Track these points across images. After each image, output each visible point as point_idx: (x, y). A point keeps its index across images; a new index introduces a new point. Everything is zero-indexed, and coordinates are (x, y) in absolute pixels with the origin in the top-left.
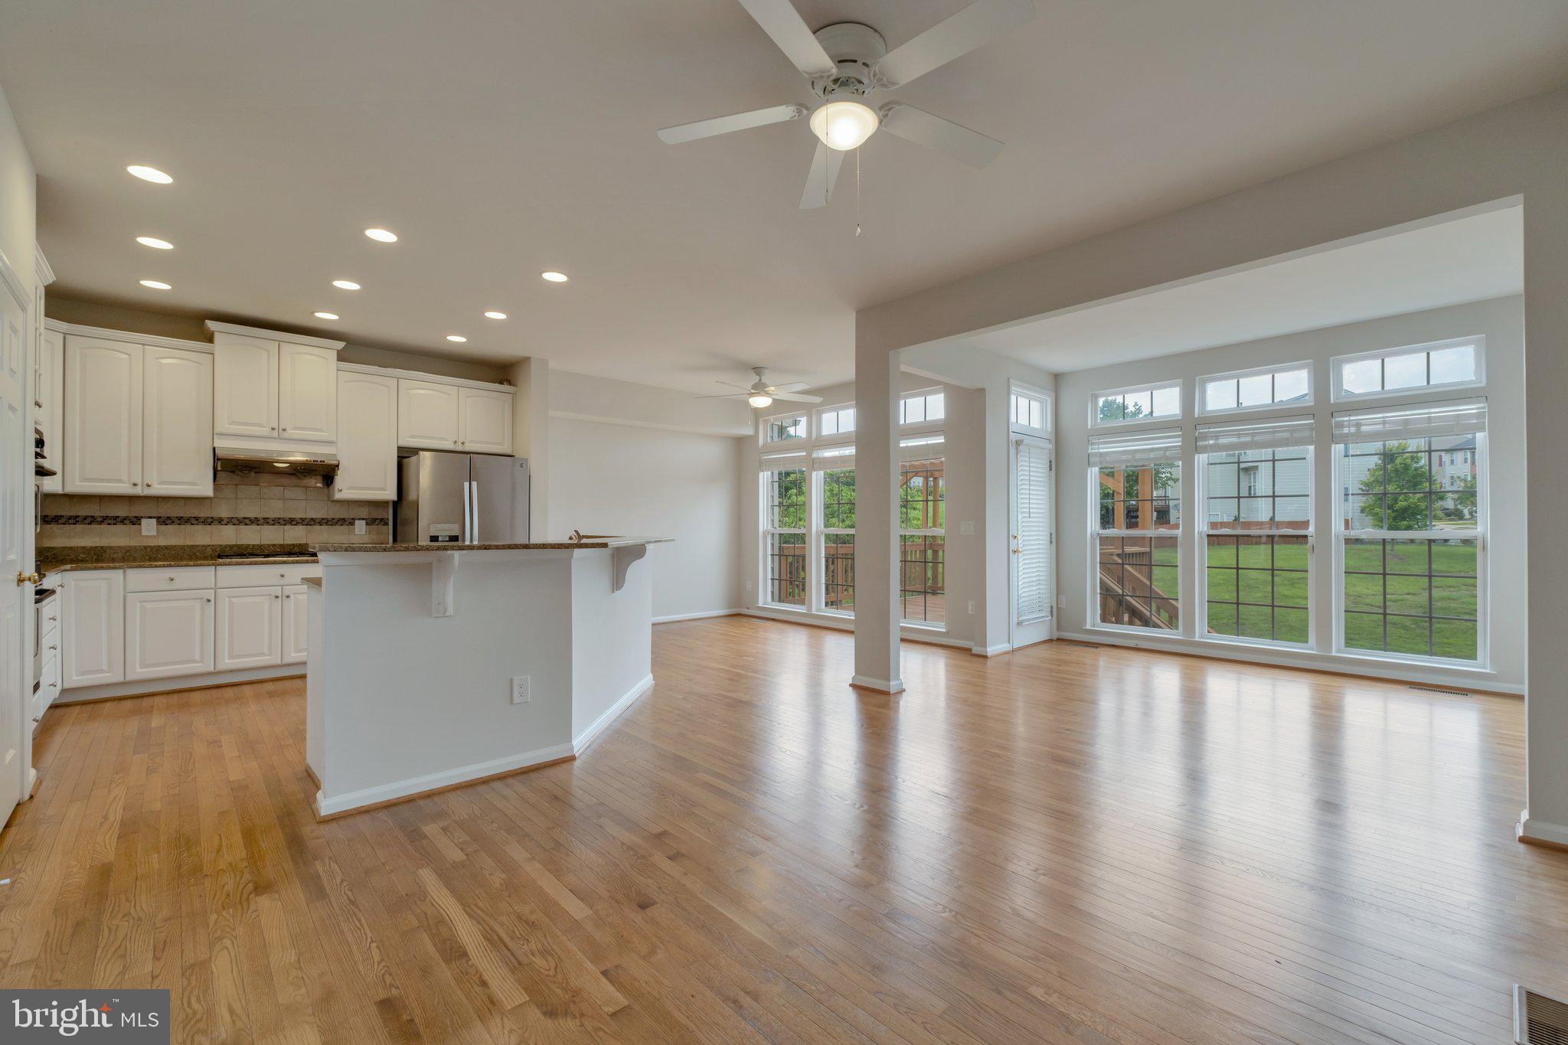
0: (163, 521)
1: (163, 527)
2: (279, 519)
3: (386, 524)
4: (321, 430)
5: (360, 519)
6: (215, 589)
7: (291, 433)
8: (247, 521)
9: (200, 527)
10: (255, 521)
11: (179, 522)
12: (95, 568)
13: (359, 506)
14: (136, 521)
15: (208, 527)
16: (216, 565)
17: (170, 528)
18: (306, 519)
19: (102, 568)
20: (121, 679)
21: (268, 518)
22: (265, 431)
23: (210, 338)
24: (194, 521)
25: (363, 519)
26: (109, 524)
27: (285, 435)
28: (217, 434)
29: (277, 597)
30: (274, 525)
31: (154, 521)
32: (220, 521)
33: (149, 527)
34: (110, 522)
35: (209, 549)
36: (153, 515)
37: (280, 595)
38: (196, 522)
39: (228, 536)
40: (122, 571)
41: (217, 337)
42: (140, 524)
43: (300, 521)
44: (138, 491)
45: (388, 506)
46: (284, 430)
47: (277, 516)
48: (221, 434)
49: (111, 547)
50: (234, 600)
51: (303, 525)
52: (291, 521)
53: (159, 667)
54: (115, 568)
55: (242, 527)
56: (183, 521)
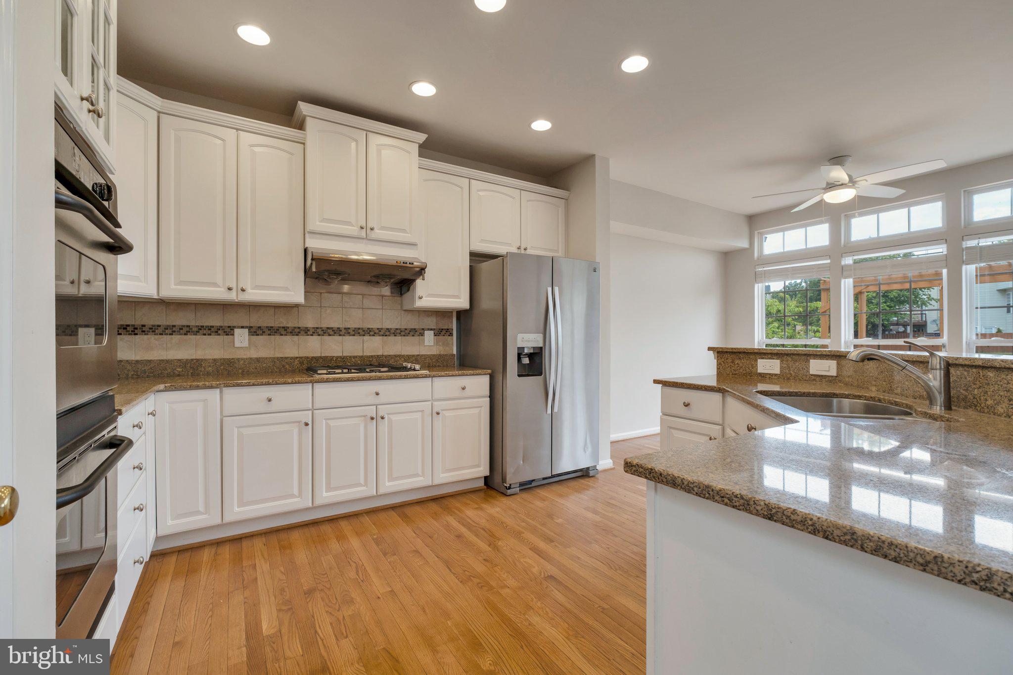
0: (255, 331)
1: (254, 338)
2: (359, 329)
3: (451, 335)
4: (404, 231)
5: (428, 329)
6: (313, 409)
7: (378, 233)
8: (331, 332)
9: (288, 338)
10: (337, 332)
11: (269, 332)
12: (191, 388)
13: (428, 316)
14: (229, 331)
15: (295, 338)
16: (313, 382)
17: (261, 339)
18: (382, 329)
19: (198, 388)
20: (219, 521)
21: (349, 328)
22: (353, 230)
23: (301, 126)
24: (283, 332)
25: (431, 330)
26: (205, 335)
27: (373, 235)
28: (310, 233)
29: (372, 418)
30: (354, 335)
31: (246, 331)
32: (306, 331)
33: (241, 337)
34: (205, 332)
35: (296, 362)
36: (245, 325)
37: (375, 417)
38: (285, 332)
39: (313, 347)
40: (218, 391)
41: (309, 123)
42: (233, 335)
43: (377, 331)
44: (233, 297)
45: (452, 316)
46: (372, 229)
47: (357, 326)
48: (312, 233)
49: (205, 360)
50: (332, 423)
51: (380, 336)
52: (369, 332)
53: (258, 504)
54: (211, 387)
55: (326, 338)
56: (274, 331)
